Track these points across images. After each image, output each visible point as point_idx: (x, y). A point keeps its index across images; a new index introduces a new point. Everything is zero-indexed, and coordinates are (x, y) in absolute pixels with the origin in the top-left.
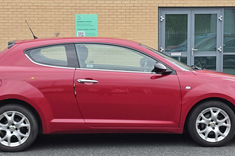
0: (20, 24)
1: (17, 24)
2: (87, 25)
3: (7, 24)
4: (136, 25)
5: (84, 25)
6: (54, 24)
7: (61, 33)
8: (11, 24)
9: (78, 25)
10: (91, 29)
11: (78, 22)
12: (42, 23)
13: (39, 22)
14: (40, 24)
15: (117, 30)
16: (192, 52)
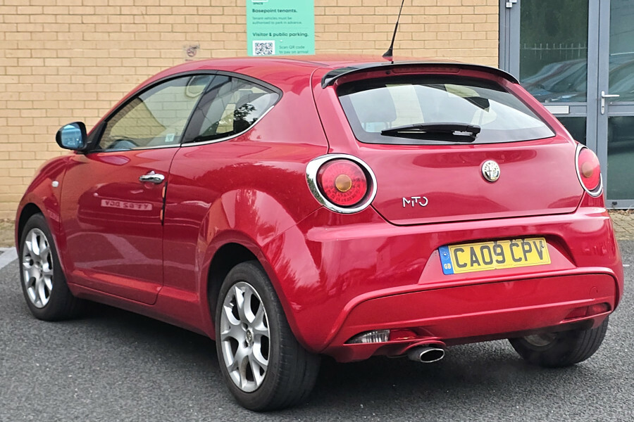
0: (78, 19)
1: (68, 19)
2: (283, 21)
3: (40, 19)
4: (432, 19)
5: (273, 21)
6: (180, 19)
7: (204, 45)
8: (51, 19)
9: (256, 21)
10: (295, 35)
11: (254, 11)
12: (147, 14)
13: (135, 11)
14: (138, 19)
15: (372, 37)
16: (603, 101)
